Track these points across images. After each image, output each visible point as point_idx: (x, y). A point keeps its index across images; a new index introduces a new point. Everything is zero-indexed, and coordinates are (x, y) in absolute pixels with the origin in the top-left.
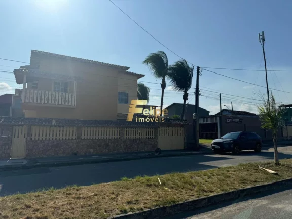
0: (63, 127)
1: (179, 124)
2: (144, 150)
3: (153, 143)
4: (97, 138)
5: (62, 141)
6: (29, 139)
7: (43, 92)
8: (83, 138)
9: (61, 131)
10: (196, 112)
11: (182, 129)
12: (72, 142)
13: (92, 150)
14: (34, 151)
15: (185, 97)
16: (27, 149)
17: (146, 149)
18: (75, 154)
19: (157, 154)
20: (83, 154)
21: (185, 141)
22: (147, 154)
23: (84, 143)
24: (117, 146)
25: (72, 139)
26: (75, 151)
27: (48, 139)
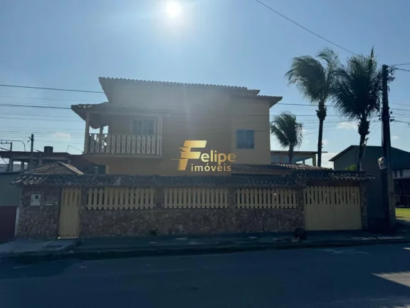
0: (135, 188)
1: (348, 180)
2: (276, 231)
3: (294, 218)
4: (189, 207)
5: (132, 212)
6: (83, 208)
7: (119, 137)
8: (166, 207)
9: (132, 195)
10: (385, 155)
11: (357, 189)
12: (149, 214)
13: (181, 227)
14: (91, 227)
15: (364, 130)
16: (80, 224)
17: (280, 228)
18: (154, 233)
19: (295, 240)
20: (167, 233)
21: (365, 214)
22: (275, 239)
23: (167, 215)
24: (224, 220)
25: (149, 208)
26: (154, 229)
27: (111, 208)
